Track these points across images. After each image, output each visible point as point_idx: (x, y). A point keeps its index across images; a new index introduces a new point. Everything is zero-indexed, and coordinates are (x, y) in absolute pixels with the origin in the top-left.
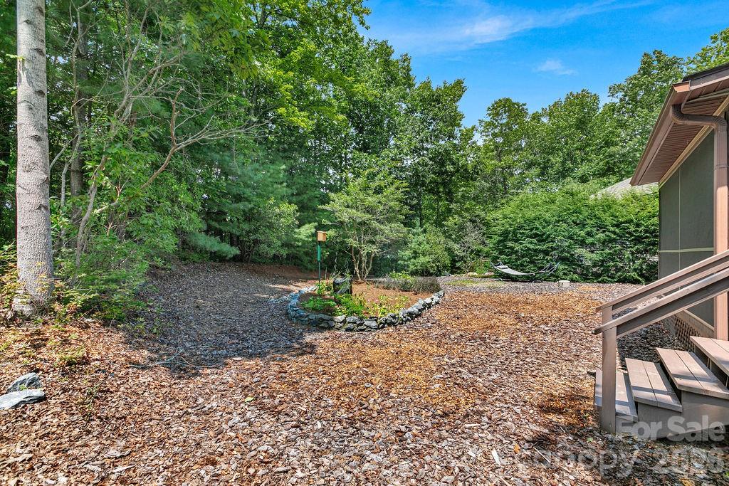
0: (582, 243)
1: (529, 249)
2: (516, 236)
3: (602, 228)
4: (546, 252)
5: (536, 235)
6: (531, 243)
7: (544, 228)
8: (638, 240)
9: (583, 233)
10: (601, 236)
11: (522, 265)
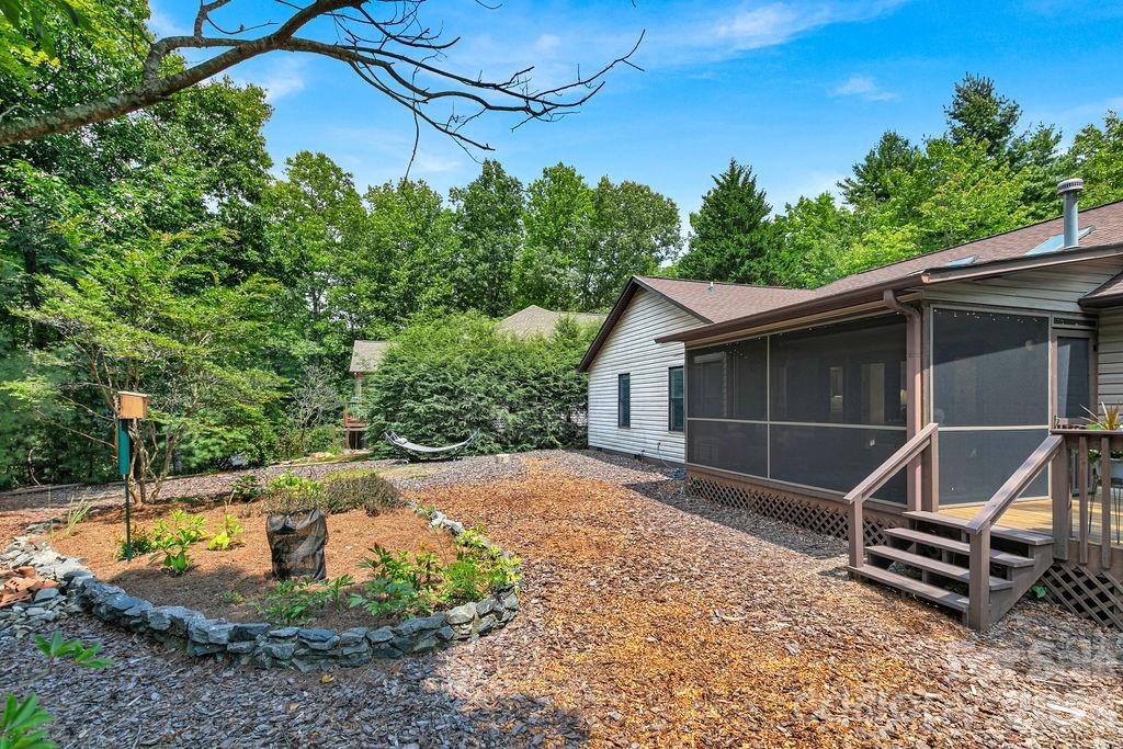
0: (501, 402)
1: (436, 411)
2: (415, 391)
3: (522, 381)
4: (457, 416)
5: (444, 390)
6: (437, 401)
7: (456, 379)
8: (557, 396)
9: (503, 388)
10: (521, 391)
11: (424, 435)
